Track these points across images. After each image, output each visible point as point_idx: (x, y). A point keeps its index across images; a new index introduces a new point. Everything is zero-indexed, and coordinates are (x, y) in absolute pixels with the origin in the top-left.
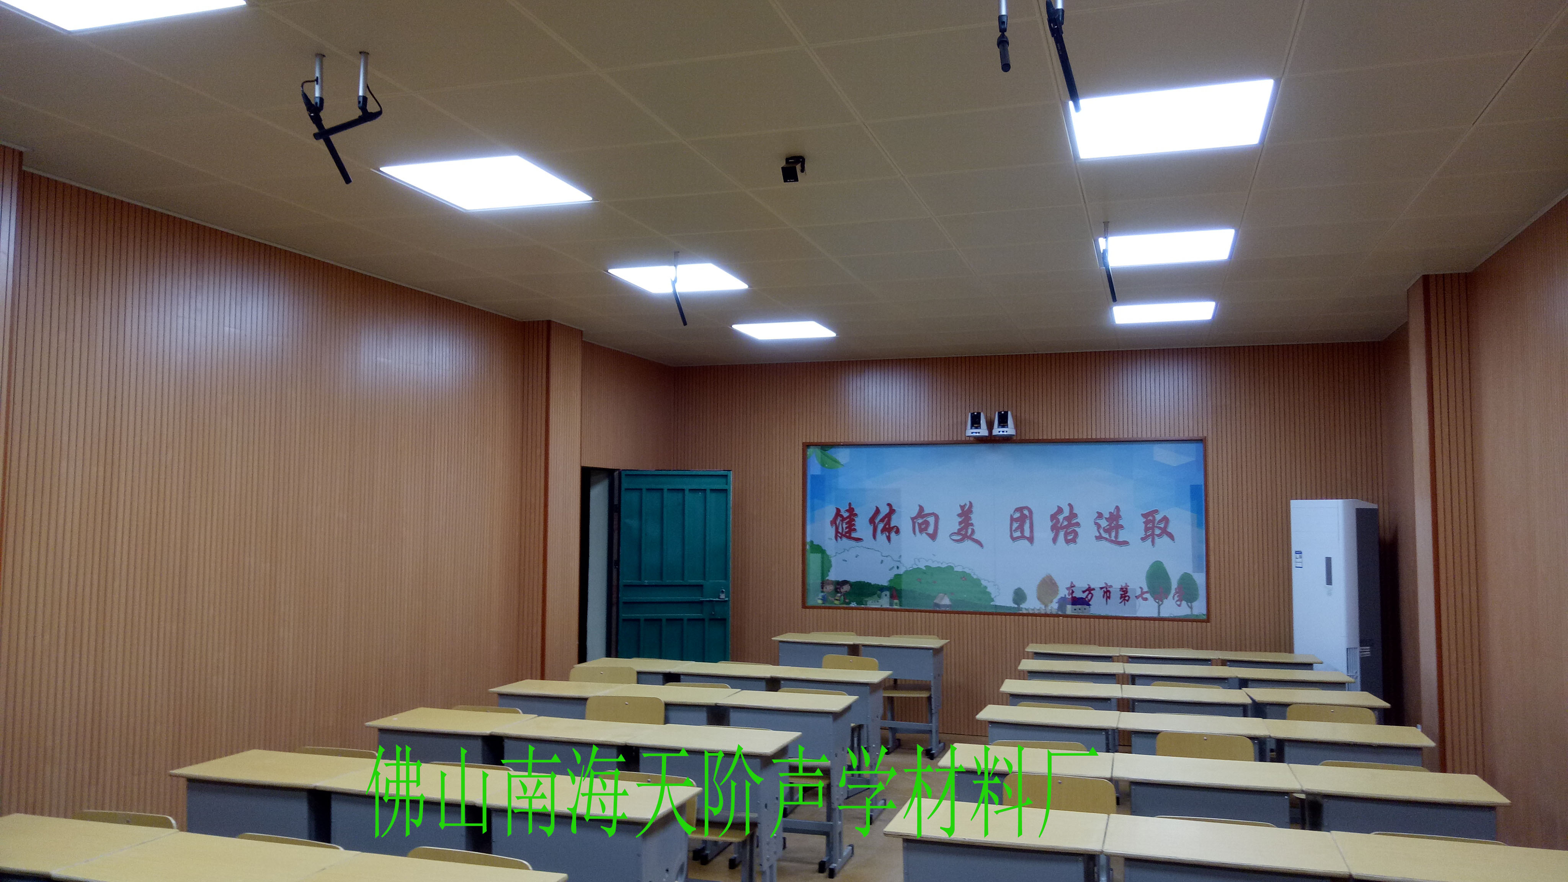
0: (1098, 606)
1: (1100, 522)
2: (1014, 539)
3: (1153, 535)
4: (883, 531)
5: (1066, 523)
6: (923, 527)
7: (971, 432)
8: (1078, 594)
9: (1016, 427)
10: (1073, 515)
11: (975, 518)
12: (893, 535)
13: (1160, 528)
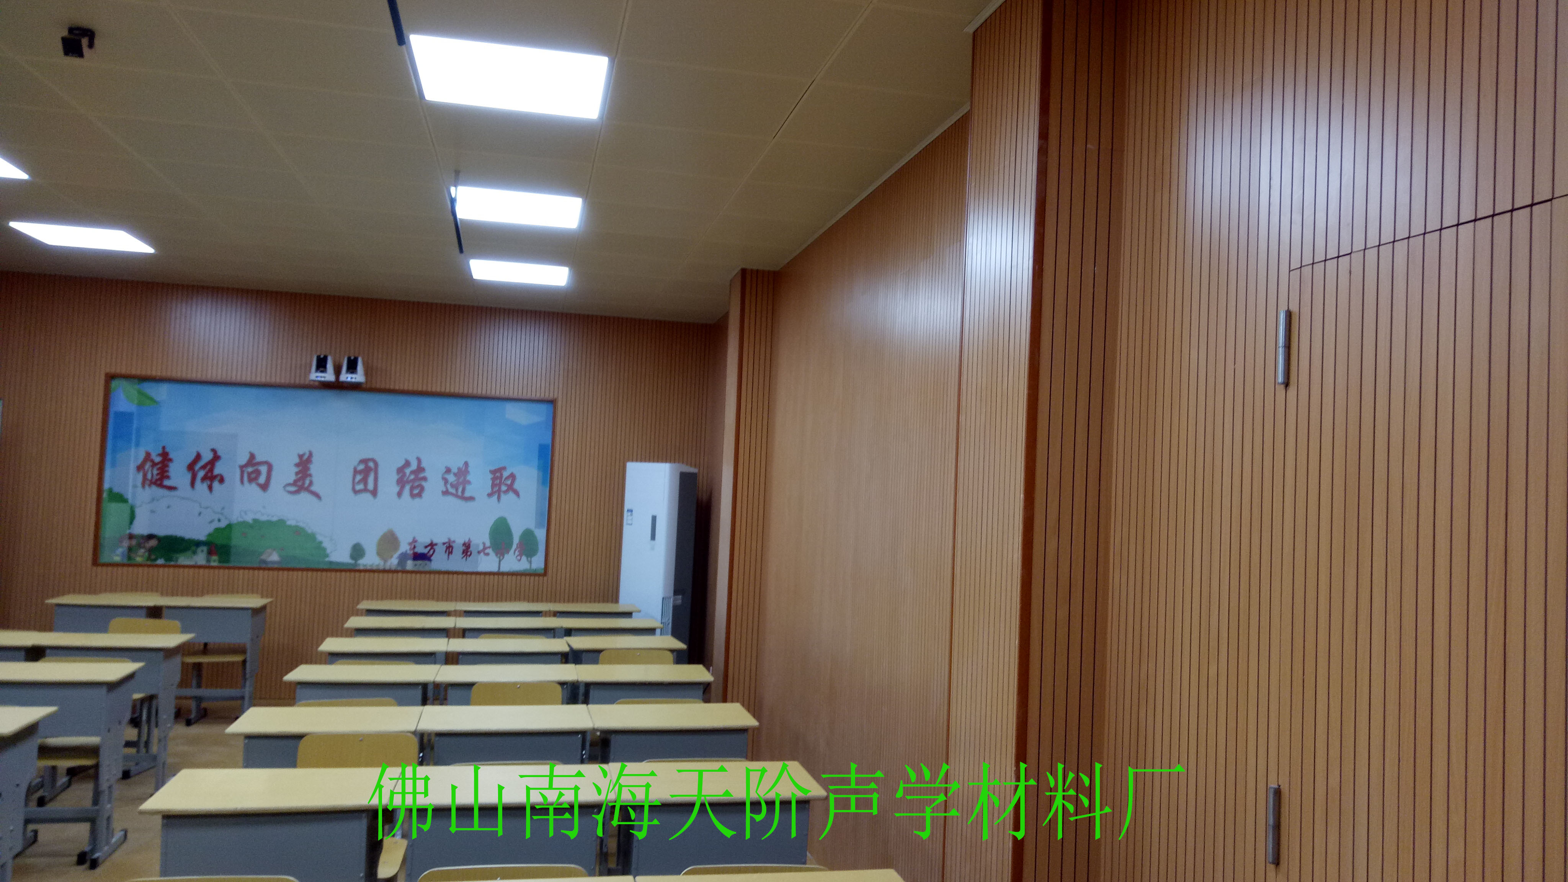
0: (439, 562)
1: (447, 476)
2: (356, 492)
3: (499, 491)
4: (204, 479)
5: (412, 477)
6: (253, 476)
7: (315, 376)
8: (420, 550)
9: (366, 374)
10: (420, 469)
11: (314, 469)
12: (216, 484)
13: (506, 485)
